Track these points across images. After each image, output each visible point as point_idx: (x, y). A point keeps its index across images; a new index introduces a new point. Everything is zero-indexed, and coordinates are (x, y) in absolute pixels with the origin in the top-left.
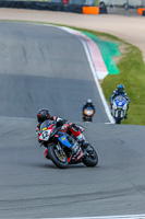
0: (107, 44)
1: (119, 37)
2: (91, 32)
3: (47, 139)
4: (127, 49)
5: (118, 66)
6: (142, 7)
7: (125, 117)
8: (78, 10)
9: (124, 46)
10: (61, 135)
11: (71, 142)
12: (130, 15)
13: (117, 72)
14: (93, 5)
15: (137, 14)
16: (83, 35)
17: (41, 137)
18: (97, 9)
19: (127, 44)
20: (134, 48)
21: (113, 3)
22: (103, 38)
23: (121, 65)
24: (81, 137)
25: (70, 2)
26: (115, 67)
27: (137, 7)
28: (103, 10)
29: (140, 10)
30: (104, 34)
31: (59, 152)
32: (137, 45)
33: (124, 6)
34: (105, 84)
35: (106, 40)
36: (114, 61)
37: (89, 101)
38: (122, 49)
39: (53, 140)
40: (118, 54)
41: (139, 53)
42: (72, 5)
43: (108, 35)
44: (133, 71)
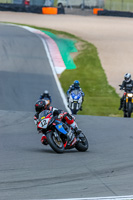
0: (65, 42)
1: (76, 35)
2: (50, 30)
3: (45, 127)
4: (83, 46)
5: (75, 61)
6: (97, 7)
7: (81, 109)
8: (38, 10)
9: (80, 43)
10: (57, 124)
11: (66, 129)
12: (86, 15)
13: (74, 67)
14: (52, 6)
15: (92, 14)
16: (43, 33)
17: (40, 126)
18: (55, 10)
19: (83, 41)
20: (90, 45)
21: (70, 4)
22: (61, 36)
23: (77, 61)
24: (74, 124)
25: (31, 4)
26: (72, 62)
27: (93, 8)
28: (61, 10)
29: (96, 10)
30: (61, 33)
31: (56, 138)
32: (92, 42)
33: (80, 7)
34: (62, 78)
35: (64, 38)
36: (71, 57)
37: (46, 92)
38: (78, 46)
39: (51, 128)
40: (75, 50)
41: (94, 50)
42: (33, 6)
43: (65, 34)
44: (88, 66)
